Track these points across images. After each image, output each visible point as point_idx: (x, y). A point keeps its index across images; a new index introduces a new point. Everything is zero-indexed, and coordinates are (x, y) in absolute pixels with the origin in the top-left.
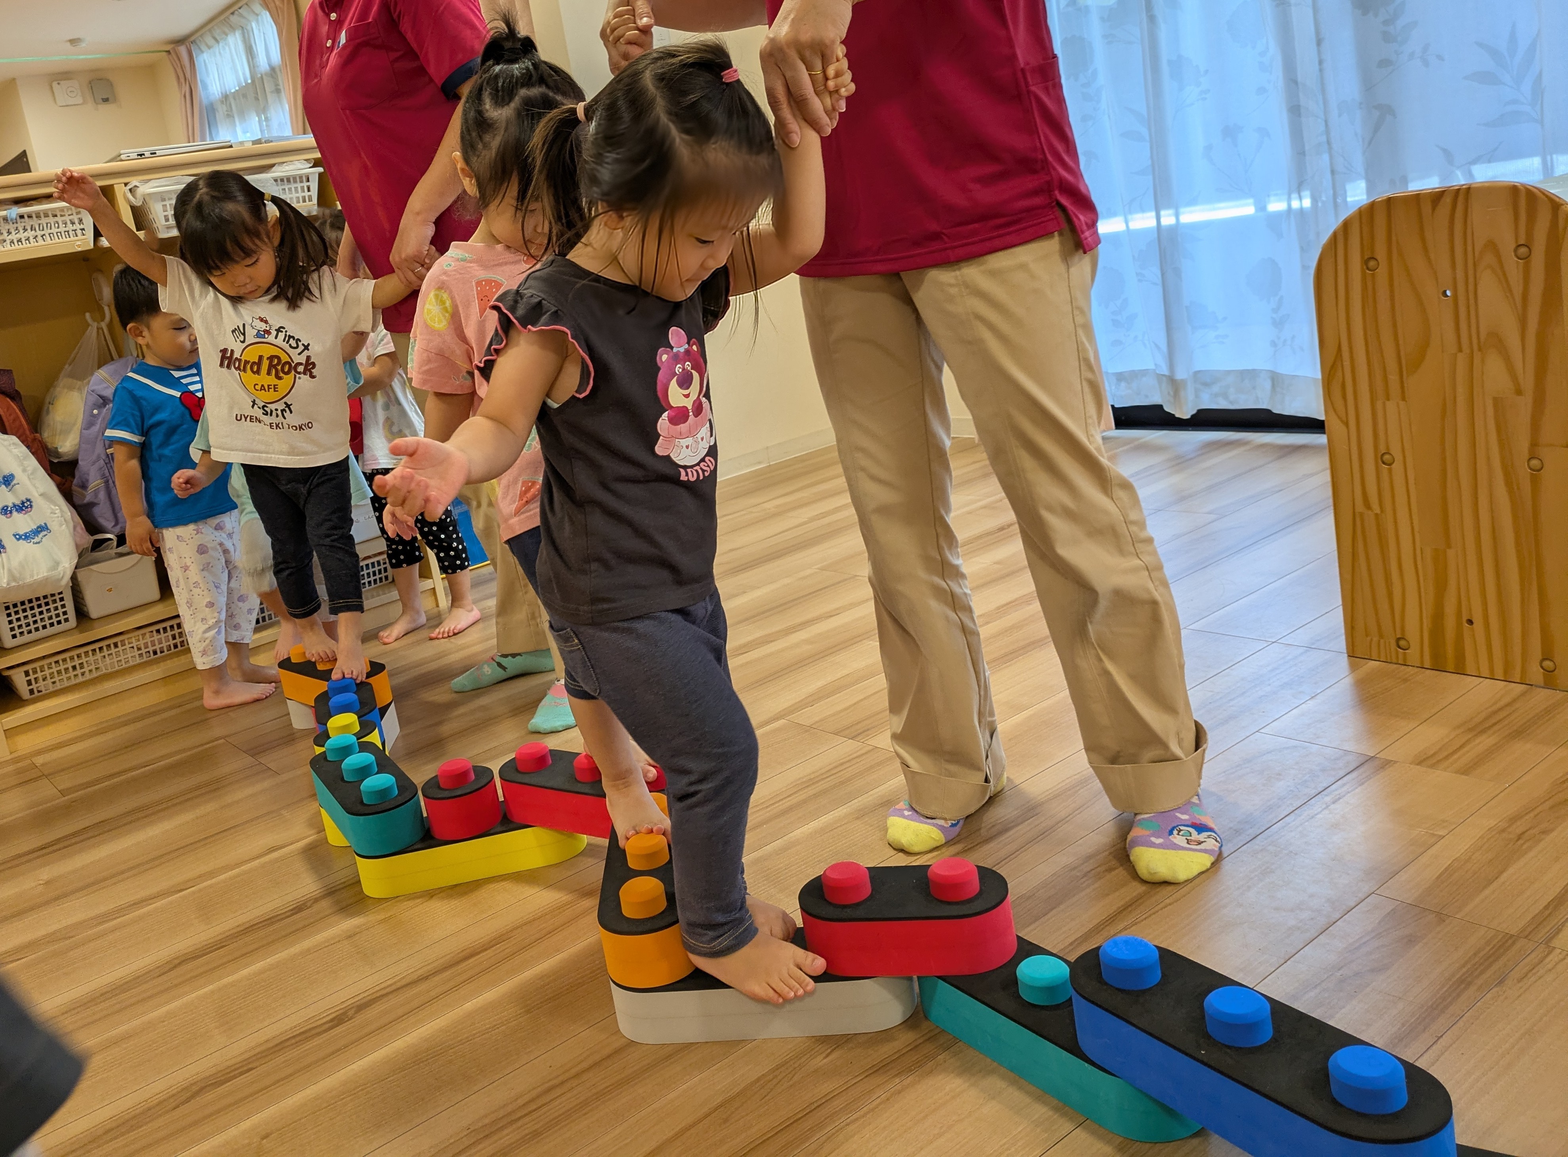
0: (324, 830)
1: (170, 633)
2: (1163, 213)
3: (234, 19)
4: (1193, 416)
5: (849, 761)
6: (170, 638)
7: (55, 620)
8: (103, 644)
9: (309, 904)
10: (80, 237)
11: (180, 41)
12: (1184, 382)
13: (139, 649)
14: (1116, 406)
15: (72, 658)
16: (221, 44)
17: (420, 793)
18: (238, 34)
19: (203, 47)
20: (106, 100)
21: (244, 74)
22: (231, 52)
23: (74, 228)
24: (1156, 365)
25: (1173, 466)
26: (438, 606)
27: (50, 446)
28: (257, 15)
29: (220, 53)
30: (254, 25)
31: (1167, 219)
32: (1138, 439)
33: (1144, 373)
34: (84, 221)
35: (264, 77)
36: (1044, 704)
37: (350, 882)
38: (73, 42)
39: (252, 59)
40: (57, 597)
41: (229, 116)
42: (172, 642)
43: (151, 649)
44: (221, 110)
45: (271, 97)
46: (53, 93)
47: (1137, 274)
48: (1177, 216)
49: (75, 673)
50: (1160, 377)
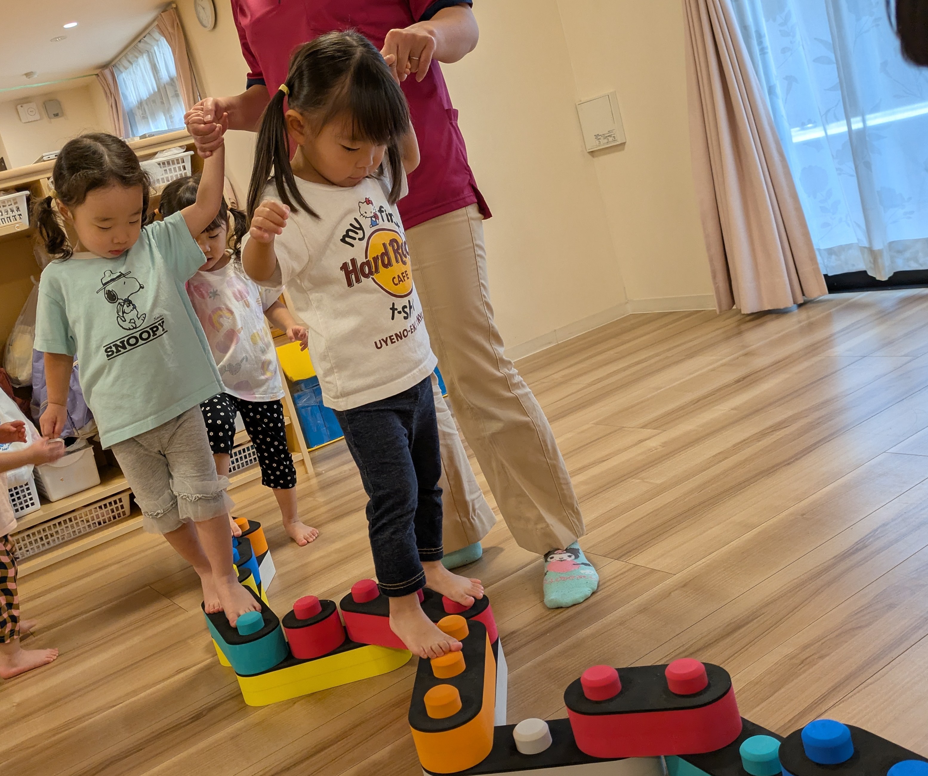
0: (217, 655)
1: (109, 508)
2: (853, 120)
3: (141, 45)
4: (890, 278)
5: (614, 578)
6: (110, 511)
7: (24, 505)
8: (61, 520)
9: (204, 713)
10: (18, 220)
11: (105, 66)
12: (881, 251)
13: (88, 521)
14: (830, 275)
15: (39, 532)
16: (134, 66)
17: (281, 624)
18: (145, 56)
19: (122, 69)
20: (56, 115)
21: (152, 85)
22: (141, 71)
23: (14, 214)
24: (858, 239)
25: (877, 319)
26: (307, 473)
27: (12, 376)
28: (157, 41)
29: (134, 72)
30: (156, 48)
31: (857, 124)
32: (849, 299)
33: (849, 246)
34: (20, 209)
35: (167, 87)
36: (770, 522)
37: (235, 695)
38: (28, 75)
39: (157, 74)
40: (25, 488)
41: (145, 118)
42: (111, 515)
43: (96, 521)
44: (139, 114)
45: (172, 101)
46: (18, 113)
47: (837, 169)
48: (864, 121)
49: (43, 542)
50: (862, 249)
